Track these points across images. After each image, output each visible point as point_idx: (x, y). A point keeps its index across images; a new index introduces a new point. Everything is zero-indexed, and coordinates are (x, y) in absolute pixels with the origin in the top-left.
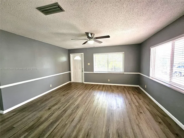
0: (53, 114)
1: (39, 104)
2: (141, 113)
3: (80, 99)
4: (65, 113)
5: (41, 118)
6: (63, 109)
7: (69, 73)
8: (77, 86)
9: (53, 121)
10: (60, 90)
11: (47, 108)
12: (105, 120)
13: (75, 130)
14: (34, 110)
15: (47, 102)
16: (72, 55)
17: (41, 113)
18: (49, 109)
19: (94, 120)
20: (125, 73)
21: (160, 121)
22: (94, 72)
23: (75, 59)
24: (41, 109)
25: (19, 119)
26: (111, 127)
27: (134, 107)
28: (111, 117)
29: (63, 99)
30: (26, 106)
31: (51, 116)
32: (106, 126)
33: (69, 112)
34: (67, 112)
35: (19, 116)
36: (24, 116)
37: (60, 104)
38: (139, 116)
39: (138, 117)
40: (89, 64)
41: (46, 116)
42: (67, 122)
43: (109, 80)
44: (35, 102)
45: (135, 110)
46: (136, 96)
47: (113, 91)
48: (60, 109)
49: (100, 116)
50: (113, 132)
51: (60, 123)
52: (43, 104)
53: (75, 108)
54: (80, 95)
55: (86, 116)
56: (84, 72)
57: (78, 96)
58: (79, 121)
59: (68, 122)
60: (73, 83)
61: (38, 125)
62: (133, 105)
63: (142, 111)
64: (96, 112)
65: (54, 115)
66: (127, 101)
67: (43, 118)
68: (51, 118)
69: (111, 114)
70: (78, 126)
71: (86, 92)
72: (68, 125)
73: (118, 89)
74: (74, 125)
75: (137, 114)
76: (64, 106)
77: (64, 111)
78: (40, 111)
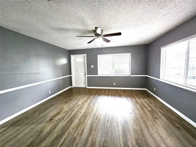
0: (57, 125)
1: (37, 114)
2: (156, 118)
3: (86, 106)
4: (71, 124)
5: (41, 132)
6: (68, 119)
7: (70, 76)
8: (79, 91)
9: (58, 135)
10: (60, 97)
11: (48, 119)
12: (120, 129)
13: (87, 144)
14: (32, 123)
15: (47, 112)
16: (73, 57)
17: (41, 126)
18: (51, 120)
19: (107, 130)
20: (131, 76)
21: (178, 126)
22: (98, 76)
23: (76, 61)
24: (41, 120)
25: (12, 137)
26: (129, 137)
27: (147, 112)
28: (126, 125)
29: (66, 107)
30: (20, 118)
31: (55, 128)
32: (123, 136)
33: (76, 122)
34: (73, 123)
35: (11, 132)
36: (19, 132)
37: (64, 114)
38: (155, 121)
39: (154, 123)
40: (92, 66)
41: (48, 129)
42: (75, 135)
43: (115, 84)
44: (31, 112)
45: (150, 116)
46: (146, 100)
47: (120, 96)
48: (64, 119)
49: (113, 125)
50: (132, 143)
51: (67, 137)
52: (43, 115)
53: (82, 117)
54: (86, 101)
55: (97, 126)
56: (87, 76)
57: (83, 103)
58: (90, 133)
59: (77, 135)
60: (75, 88)
61: (39, 142)
62: (145, 109)
63: (157, 116)
64: (108, 121)
65: (57, 127)
66: (138, 106)
67: (45, 132)
68: (55, 131)
69: (125, 121)
70: (90, 139)
71: (91, 97)
72: (78, 139)
73: (125, 93)
74: (85, 138)
75: (152, 120)
76: (68, 115)
77: (69, 121)
78: (40, 123)
